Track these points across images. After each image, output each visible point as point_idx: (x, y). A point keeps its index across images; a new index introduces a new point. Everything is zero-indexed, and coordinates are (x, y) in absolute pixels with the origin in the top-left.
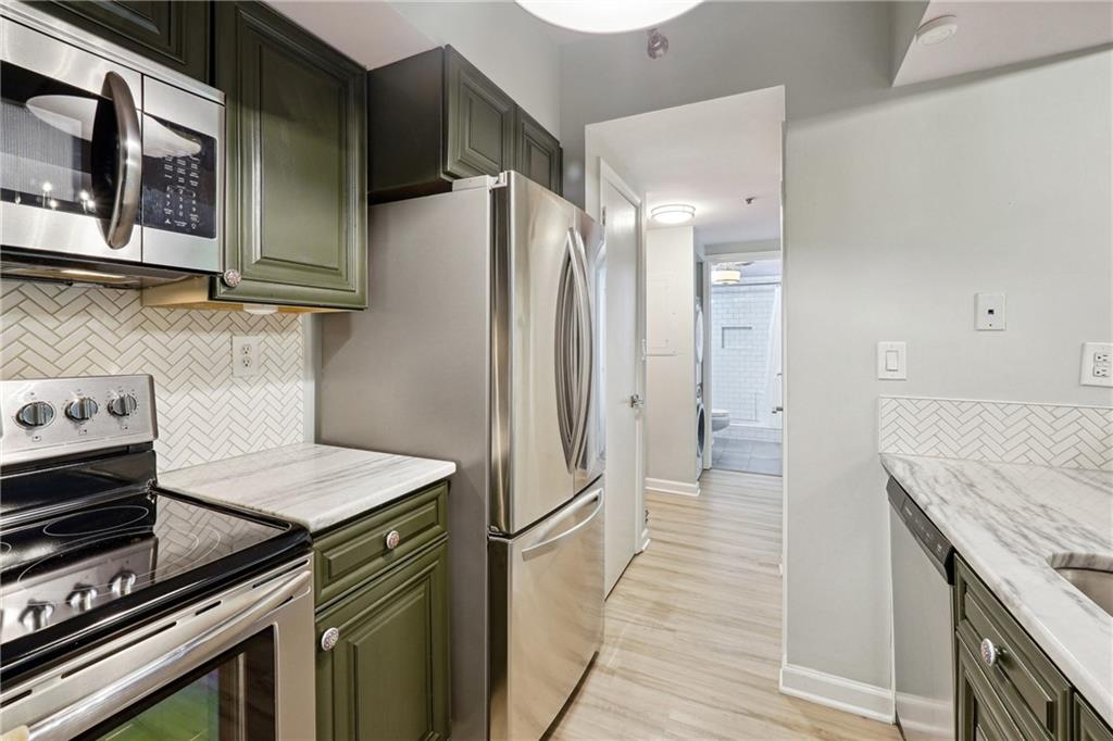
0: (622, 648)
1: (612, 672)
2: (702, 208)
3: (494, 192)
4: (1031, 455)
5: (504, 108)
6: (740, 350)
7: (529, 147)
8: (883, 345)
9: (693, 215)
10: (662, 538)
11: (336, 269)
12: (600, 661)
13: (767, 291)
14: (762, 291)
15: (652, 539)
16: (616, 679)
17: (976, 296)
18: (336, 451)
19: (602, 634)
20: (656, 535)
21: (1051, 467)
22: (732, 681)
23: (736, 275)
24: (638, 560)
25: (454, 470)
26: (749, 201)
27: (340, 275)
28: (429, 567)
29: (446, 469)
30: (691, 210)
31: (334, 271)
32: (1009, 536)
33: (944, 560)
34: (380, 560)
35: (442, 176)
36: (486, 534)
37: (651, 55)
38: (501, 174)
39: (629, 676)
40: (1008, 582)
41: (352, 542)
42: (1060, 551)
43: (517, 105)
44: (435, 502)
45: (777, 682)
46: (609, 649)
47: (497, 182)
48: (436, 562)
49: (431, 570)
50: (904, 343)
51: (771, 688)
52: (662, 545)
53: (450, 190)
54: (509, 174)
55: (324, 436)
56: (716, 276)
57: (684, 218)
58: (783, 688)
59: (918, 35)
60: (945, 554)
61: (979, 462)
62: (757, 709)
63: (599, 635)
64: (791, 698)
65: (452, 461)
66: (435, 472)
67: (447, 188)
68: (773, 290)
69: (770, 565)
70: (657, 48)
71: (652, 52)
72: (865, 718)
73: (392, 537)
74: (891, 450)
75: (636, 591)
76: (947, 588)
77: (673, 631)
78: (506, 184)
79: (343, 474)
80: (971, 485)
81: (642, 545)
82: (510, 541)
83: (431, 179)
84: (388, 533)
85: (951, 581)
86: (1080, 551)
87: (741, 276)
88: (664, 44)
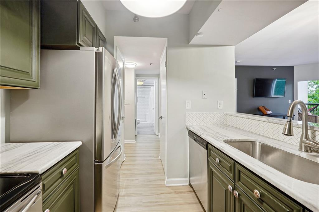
0: (125, 188)
1: (124, 196)
2: (139, 64)
3: (96, 53)
4: (211, 123)
5: (94, 26)
6: (142, 103)
7: (100, 39)
8: (187, 101)
9: (136, 66)
10: (129, 156)
11: (28, 73)
12: (120, 194)
13: (149, 87)
14: (147, 87)
15: (126, 157)
16: (126, 198)
17: (202, 91)
18: (23, 145)
19: (119, 186)
20: (127, 155)
21: (213, 125)
22: (155, 187)
23: (142, 83)
24: (124, 163)
25: (81, 144)
26: (151, 64)
27: (29, 75)
28: (75, 178)
29: (79, 144)
30: (135, 64)
31: (27, 73)
32: (216, 138)
33: (206, 145)
34: (60, 180)
35: (77, 44)
36: (93, 163)
37: (134, 21)
38: (100, 48)
39: (128, 195)
40: (221, 146)
41: (51, 175)
42: (224, 140)
43: (97, 26)
44: (75, 156)
45: (165, 184)
46: (122, 190)
47: (98, 50)
48: (76, 176)
49: (75, 179)
50: (190, 101)
51: (164, 186)
52: (129, 158)
53: (79, 50)
54: (103, 48)
55: (11, 139)
56: (138, 83)
57: (133, 66)
58: (167, 185)
59: (197, 35)
60: (206, 144)
61: (203, 125)
62: (162, 192)
63: (118, 187)
64: (168, 187)
65: (80, 141)
66: (76, 145)
67: (78, 49)
68: (150, 87)
69: (156, 157)
70: (136, 20)
71: (135, 20)
72: (183, 186)
73: (64, 170)
74: (188, 125)
75: (126, 172)
76: (206, 151)
77: (138, 180)
78: (101, 51)
79: (36, 152)
80: (205, 130)
81: (124, 159)
82: (102, 163)
83: (72, 44)
84: (63, 170)
85: (207, 149)
86: (226, 139)
87: (144, 83)
88: (138, 19)
